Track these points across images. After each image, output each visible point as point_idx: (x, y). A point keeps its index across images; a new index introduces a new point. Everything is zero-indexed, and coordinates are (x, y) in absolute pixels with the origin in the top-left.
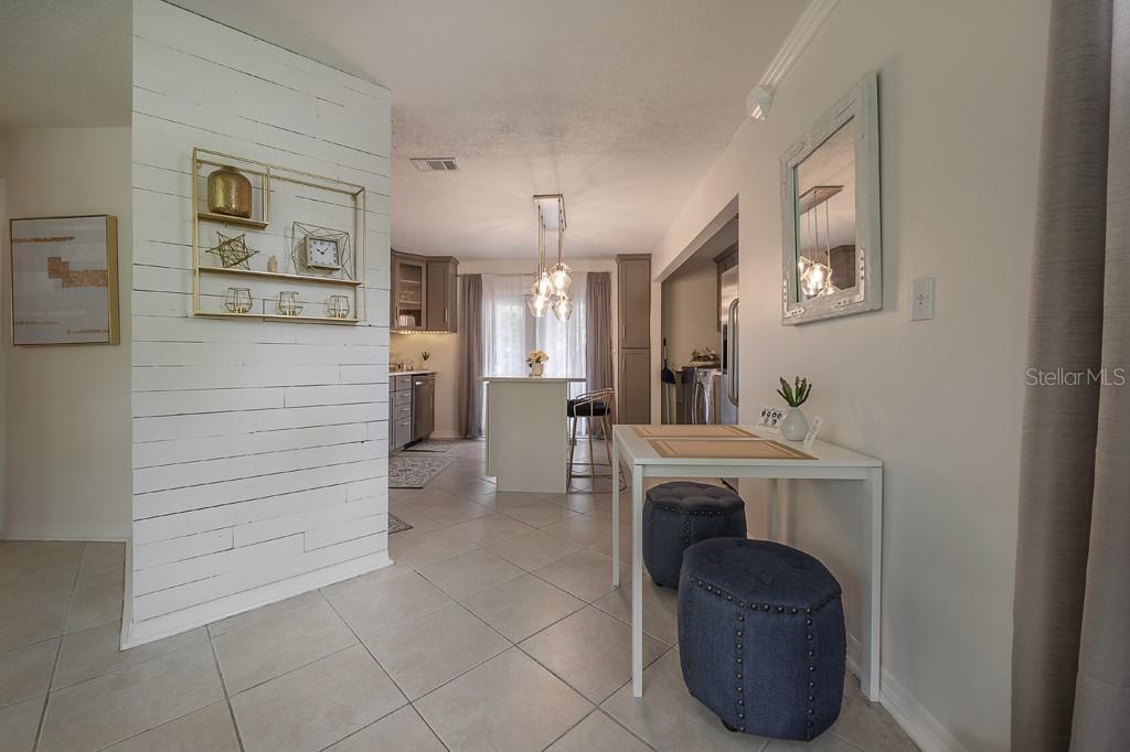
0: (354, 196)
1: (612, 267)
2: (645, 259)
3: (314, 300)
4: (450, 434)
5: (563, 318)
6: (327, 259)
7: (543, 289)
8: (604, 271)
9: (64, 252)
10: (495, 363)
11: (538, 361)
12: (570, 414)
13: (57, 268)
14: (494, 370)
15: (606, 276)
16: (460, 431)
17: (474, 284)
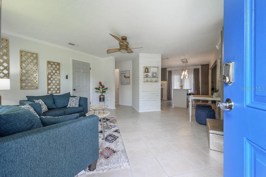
0: (157, 68)
1: (200, 67)
2: (208, 65)
3: (154, 79)
4: (166, 99)
5: (187, 79)
6: (155, 75)
7: (183, 74)
8: (198, 68)
9: (125, 75)
10: (174, 86)
11: (182, 86)
12: (187, 95)
13: (125, 76)
14: (174, 88)
15: (198, 69)
16: (167, 98)
17: (170, 72)
